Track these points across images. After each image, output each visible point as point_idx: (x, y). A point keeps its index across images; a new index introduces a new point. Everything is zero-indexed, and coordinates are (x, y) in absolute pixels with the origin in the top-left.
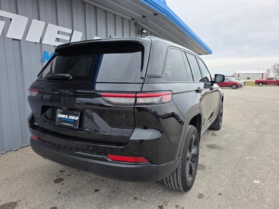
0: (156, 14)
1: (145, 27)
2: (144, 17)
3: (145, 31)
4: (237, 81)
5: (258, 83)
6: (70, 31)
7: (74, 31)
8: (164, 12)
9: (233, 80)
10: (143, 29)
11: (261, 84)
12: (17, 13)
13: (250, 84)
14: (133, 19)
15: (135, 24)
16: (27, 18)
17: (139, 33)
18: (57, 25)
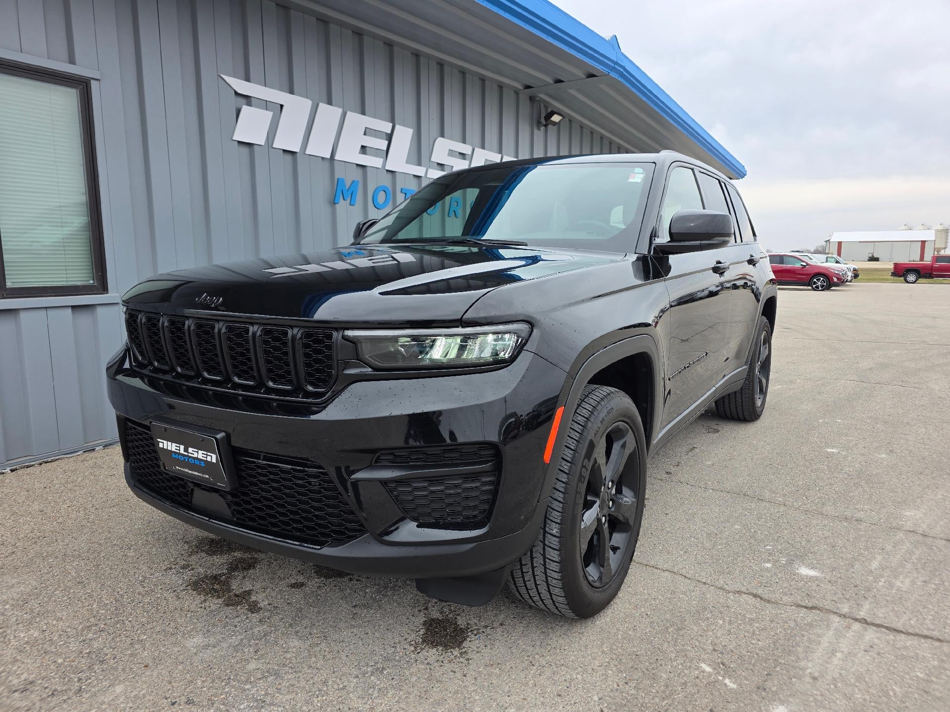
0: (591, 76)
1: (558, 105)
2: (559, 81)
3: (556, 118)
4: (831, 265)
5: (901, 272)
6: (387, 127)
7: (397, 127)
8: (613, 69)
9: (818, 261)
10: (552, 113)
11: (911, 277)
12: (292, 92)
13: (874, 276)
14: (528, 87)
15: (532, 99)
16: (310, 102)
17: (539, 123)
18: (363, 113)
